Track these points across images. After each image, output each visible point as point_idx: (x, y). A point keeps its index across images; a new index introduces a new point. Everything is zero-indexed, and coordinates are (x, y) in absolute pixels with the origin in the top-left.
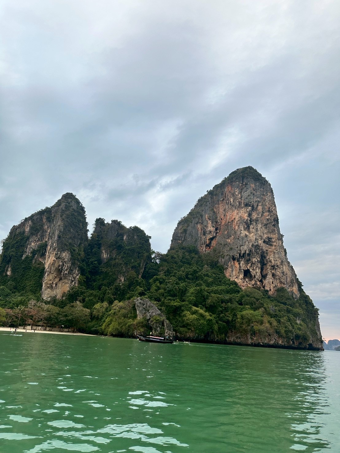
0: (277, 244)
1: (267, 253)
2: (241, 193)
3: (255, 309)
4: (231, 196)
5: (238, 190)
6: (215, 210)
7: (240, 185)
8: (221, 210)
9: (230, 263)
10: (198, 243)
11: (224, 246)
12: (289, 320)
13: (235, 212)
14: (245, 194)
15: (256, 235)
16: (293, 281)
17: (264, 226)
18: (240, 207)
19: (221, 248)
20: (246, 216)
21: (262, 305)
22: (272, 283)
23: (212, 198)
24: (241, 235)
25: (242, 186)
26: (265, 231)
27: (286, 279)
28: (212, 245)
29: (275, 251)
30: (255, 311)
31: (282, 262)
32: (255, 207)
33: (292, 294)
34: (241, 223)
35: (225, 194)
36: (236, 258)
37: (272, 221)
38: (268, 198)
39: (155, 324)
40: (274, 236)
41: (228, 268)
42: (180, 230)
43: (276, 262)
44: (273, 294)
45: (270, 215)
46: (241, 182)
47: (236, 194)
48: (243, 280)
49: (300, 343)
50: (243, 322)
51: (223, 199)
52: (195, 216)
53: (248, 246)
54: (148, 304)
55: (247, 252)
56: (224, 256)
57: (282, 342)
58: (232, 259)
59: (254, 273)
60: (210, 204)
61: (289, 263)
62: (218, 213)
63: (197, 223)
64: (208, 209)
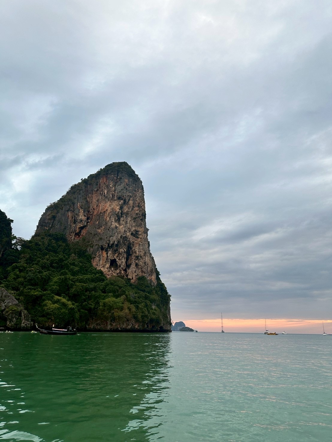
0: (143, 237)
1: (133, 245)
2: (115, 186)
3: (117, 297)
4: (105, 188)
5: (113, 183)
6: (88, 199)
7: (115, 178)
8: (94, 200)
9: (98, 252)
10: (67, 231)
11: (94, 235)
12: (146, 306)
13: (108, 203)
14: (119, 188)
15: (125, 227)
16: (153, 270)
17: (133, 219)
18: (113, 199)
19: (91, 238)
20: (117, 209)
21: (124, 293)
22: (135, 272)
23: (86, 187)
24: (112, 226)
25: (116, 179)
26: (133, 224)
27: (146, 269)
28: (82, 234)
29: (140, 243)
30: (116, 298)
31: (145, 253)
32: (127, 201)
33: (151, 282)
34: (112, 214)
35: (100, 184)
36: (104, 247)
37: (141, 215)
38: (138, 194)
39: (10, 314)
40: (141, 230)
41: (95, 258)
42: (48, 215)
43: (140, 253)
44: (135, 282)
45: (139, 210)
46: (116, 176)
47: (111, 186)
48: (109, 269)
49: (153, 327)
50: (104, 309)
51: (98, 190)
52: (66, 203)
53: (117, 237)
54: (4, 293)
55: (116, 243)
56: (93, 245)
57: (138, 326)
58: (100, 249)
59: (120, 262)
60: (83, 192)
61: (151, 254)
62: (90, 202)
63: (68, 211)
64: (80, 198)
